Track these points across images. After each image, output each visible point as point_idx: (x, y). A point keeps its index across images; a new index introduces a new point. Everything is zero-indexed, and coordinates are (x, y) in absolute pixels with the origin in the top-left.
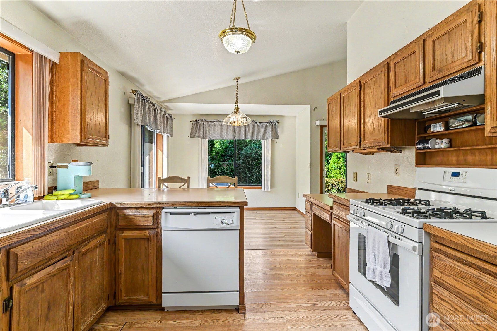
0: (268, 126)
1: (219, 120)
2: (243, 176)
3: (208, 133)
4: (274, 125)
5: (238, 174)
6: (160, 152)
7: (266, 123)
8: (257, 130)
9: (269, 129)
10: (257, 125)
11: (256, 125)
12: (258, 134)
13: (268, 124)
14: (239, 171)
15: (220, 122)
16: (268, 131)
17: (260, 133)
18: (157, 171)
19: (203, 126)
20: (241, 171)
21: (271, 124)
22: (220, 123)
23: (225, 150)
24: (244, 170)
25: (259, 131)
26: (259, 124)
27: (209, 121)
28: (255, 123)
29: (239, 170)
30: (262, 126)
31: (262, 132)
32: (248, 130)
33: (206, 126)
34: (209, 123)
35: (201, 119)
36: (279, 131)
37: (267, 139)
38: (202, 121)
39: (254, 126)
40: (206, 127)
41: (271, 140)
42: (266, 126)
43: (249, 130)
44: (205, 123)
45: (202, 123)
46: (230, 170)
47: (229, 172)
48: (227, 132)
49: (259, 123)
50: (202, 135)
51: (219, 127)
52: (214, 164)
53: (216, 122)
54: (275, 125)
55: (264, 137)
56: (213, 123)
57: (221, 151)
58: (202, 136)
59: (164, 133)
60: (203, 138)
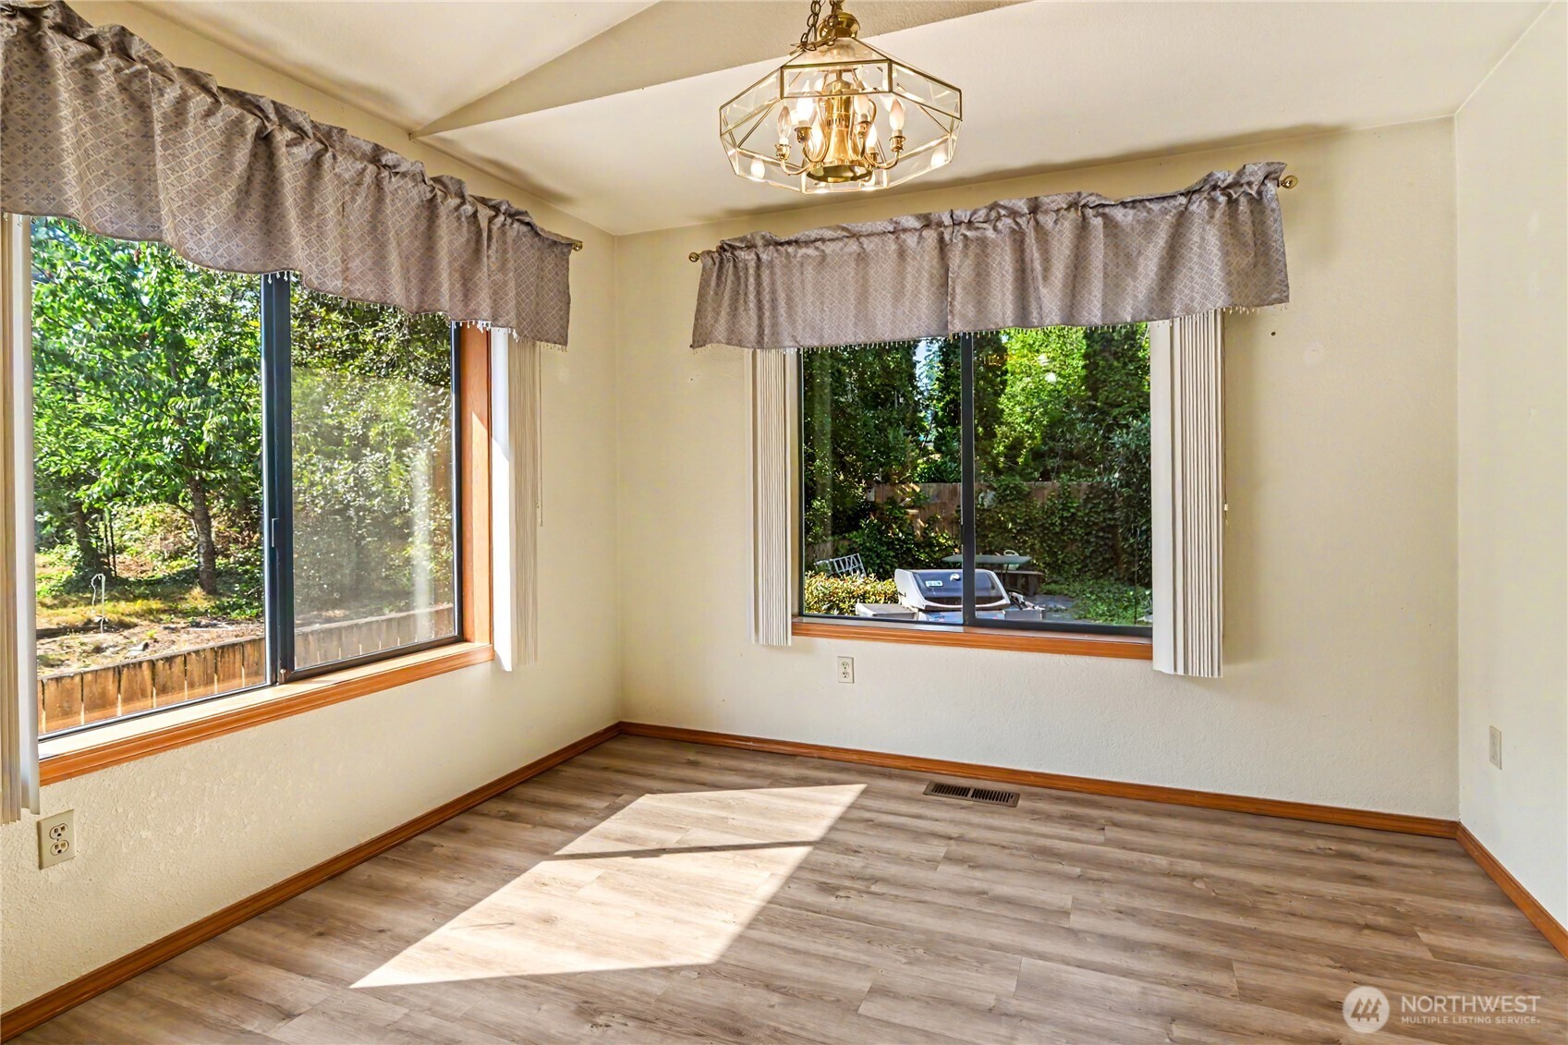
0: (1197, 221)
1: (844, 229)
2: (1126, 539)
3: (782, 310)
4: (1243, 206)
5: (1102, 529)
6: (476, 429)
7: (1183, 200)
8: (1106, 255)
9: (1207, 241)
10: (1110, 223)
11: (1098, 222)
12: (1114, 287)
13: (1199, 207)
14: (1110, 519)
15: (855, 236)
16: (1192, 256)
17: (1135, 279)
18: (467, 535)
19: (758, 276)
20: (1115, 519)
21: (1222, 199)
22: (853, 246)
23: (1049, 435)
24: (1127, 516)
25: (1123, 259)
26: (1119, 214)
27: (789, 243)
28: (1090, 212)
29: (1110, 516)
30: (1148, 227)
31: (1149, 265)
32: (1038, 266)
33: (772, 273)
34: (791, 249)
35: (742, 240)
36: (1294, 247)
37: (1189, 311)
38: (751, 246)
39: (1083, 228)
40: (773, 283)
41: (1223, 314)
42: (1183, 215)
43: (1046, 261)
44: (764, 257)
45: (753, 256)
46: (1065, 514)
47: (1062, 524)
48: (898, 295)
49: (1124, 204)
50: (752, 331)
51: (850, 269)
52: (995, 489)
53: (832, 240)
54: (1257, 201)
55: (1161, 303)
56: (811, 251)
57: (1032, 437)
58: (755, 333)
59: (495, 319)
60: (760, 343)
